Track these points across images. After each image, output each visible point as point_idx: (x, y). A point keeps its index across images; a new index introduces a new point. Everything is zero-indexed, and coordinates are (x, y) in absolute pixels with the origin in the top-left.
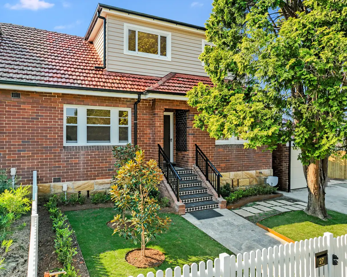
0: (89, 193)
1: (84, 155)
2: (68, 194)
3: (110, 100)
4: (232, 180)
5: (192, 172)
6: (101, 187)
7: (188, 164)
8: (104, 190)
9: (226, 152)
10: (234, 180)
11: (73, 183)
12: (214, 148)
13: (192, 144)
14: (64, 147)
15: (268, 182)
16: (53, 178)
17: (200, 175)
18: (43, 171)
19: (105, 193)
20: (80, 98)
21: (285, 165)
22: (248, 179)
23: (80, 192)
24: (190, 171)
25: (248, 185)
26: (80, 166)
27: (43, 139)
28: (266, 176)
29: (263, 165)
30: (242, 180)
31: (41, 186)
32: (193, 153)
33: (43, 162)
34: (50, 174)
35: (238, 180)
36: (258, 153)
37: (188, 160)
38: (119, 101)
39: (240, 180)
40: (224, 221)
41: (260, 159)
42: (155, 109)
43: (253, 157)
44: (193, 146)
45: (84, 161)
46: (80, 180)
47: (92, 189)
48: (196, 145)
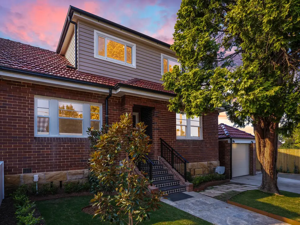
0: (62, 184)
1: (56, 146)
2: (39, 185)
3: (82, 94)
4: (190, 170)
5: (157, 162)
6: (74, 177)
7: (154, 156)
8: (77, 180)
9: (185, 146)
10: (191, 170)
11: (45, 174)
12: (175, 142)
13: (157, 137)
14: (35, 138)
15: (217, 171)
16: (22, 169)
17: (165, 165)
18: (12, 161)
19: (78, 183)
20: (51, 90)
21: (227, 158)
22: (201, 169)
23: (52, 182)
24: (156, 162)
25: (202, 173)
26: (52, 157)
27: (11, 129)
28: (215, 167)
29: (212, 157)
30: (197, 170)
31: (9, 177)
32: (158, 146)
33: (12, 152)
34: (19, 164)
35: (194, 169)
36: (209, 147)
37: (154, 152)
38: (91, 96)
39: (196, 170)
40: (196, 201)
41: (210, 152)
42: (124, 104)
43: (205, 151)
44: (159, 139)
45: (56, 151)
46: (52, 171)
47: (65, 179)
48: (160, 138)
